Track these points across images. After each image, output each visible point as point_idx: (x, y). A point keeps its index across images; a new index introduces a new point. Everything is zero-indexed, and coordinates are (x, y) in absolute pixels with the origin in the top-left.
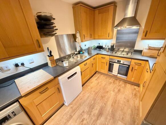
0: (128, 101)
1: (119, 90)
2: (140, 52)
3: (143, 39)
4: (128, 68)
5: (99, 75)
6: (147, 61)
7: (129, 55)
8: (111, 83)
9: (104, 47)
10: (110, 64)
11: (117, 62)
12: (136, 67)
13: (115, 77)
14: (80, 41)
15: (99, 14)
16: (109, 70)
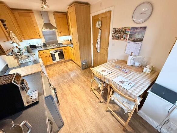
1: (66, 66)
2: (62, 44)
3: (60, 36)
4: (63, 53)
6: (68, 46)
7: (59, 46)
8: (59, 67)
9: (37, 45)
10: (52, 55)
11: (55, 52)
12: (66, 51)
13: (58, 62)
14: (18, 41)
15: (20, 16)
16: (53, 60)
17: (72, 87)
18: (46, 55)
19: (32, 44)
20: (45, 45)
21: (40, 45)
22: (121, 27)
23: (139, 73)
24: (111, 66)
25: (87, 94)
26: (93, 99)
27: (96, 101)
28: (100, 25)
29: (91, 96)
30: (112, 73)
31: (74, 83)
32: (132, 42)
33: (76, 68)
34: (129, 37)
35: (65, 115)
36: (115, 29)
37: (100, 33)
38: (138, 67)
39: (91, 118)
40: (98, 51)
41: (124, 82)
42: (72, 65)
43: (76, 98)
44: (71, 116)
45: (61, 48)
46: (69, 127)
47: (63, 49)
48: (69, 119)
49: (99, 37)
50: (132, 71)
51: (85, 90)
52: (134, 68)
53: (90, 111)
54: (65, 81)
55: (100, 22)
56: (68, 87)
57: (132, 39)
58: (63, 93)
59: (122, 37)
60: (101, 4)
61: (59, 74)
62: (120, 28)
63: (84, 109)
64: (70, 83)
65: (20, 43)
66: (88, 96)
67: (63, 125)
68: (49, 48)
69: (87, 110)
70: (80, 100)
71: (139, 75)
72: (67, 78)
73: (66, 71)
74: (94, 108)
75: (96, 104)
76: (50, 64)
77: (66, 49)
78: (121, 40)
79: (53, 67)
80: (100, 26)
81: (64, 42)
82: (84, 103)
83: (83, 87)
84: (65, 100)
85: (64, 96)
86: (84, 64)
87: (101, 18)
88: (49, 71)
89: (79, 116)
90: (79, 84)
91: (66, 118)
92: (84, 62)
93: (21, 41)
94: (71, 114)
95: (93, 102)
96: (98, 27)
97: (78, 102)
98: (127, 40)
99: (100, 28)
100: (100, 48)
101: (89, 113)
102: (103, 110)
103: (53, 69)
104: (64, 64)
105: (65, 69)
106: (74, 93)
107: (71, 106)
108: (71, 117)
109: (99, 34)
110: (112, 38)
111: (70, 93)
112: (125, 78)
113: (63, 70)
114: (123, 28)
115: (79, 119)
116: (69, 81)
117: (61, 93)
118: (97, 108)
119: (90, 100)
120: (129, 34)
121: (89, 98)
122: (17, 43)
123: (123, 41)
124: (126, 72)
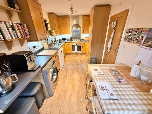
0: (85, 59)
1: (80, 57)
2: (83, 39)
3: (83, 33)
4: (81, 46)
5: (68, 55)
6: (86, 42)
7: (80, 41)
8: (75, 56)
9: (66, 39)
10: (73, 47)
11: (76, 45)
12: (84, 45)
13: (76, 53)
14: (55, 35)
15: (61, 20)
16: (73, 51)
17: (73, 74)
18: (69, 46)
19: (64, 38)
20: (71, 39)
21: (68, 39)
22: (137, 27)
23: (139, 91)
24: (108, 69)
25: (81, 85)
26: (82, 92)
27: (83, 95)
28: (115, 25)
29: (82, 88)
30: (102, 76)
31: (77, 71)
32: (148, 48)
33: (86, 61)
34: (145, 40)
35: (57, 90)
36: (129, 30)
37: (114, 33)
38: (145, 83)
39: (71, 105)
40: (108, 51)
41: (106, 89)
42: (85, 57)
43: (71, 83)
44: (60, 93)
45: (81, 43)
46: (54, 100)
47: (82, 44)
48: (58, 94)
49: (112, 37)
50: (130, 84)
51: (81, 81)
52: (138, 82)
53: (74, 99)
54: (73, 68)
55: (115, 22)
56: (71, 73)
57: (148, 44)
58: (66, 76)
59: (136, 40)
60: (120, 4)
61: (72, 61)
62: (135, 29)
63: (71, 95)
64: (74, 71)
65: (56, 36)
66: (80, 87)
67: (53, 96)
68: (73, 41)
69: (72, 97)
70: (72, 87)
71: (137, 93)
72: (75, 66)
73: (78, 61)
74: (79, 99)
75: (82, 97)
76: (70, 53)
77: (84, 44)
78: (133, 42)
79: (71, 55)
80: (114, 27)
81: (85, 39)
82: (74, 90)
83: (81, 78)
84: (64, 81)
85: (65, 78)
86: (92, 59)
87: (118, 18)
88: (68, 57)
89: (64, 97)
90: (80, 74)
91: (57, 93)
92: (94, 58)
93: (57, 35)
94: (61, 92)
95: (81, 94)
96: (112, 27)
97: (70, 87)
98: (140, 44)
99: (115, 28)
100: (111, 48)
101: (72, 100)
102: (84, 106)
103: (70, 57)
104: (79, 55)
105: (78, 59)
106: (73, 79)
107: (64, 87)
108: (60, 95)
109: (113, 35)
110: (124, 39)
111: (70, 78)
112: (112, 86)
113: (76, 59)
114: (139, 29)
115: (63, 99)
116: (74, 69)
117: (64, 75)
118: (81, 101)
119: (79, 91)
120: (145, 37)
121: (80, 89)
122: (54, 36)
123: (136, 44)
124: (120, 82)
